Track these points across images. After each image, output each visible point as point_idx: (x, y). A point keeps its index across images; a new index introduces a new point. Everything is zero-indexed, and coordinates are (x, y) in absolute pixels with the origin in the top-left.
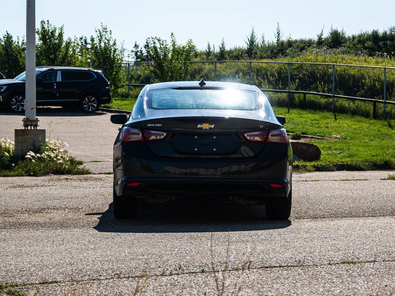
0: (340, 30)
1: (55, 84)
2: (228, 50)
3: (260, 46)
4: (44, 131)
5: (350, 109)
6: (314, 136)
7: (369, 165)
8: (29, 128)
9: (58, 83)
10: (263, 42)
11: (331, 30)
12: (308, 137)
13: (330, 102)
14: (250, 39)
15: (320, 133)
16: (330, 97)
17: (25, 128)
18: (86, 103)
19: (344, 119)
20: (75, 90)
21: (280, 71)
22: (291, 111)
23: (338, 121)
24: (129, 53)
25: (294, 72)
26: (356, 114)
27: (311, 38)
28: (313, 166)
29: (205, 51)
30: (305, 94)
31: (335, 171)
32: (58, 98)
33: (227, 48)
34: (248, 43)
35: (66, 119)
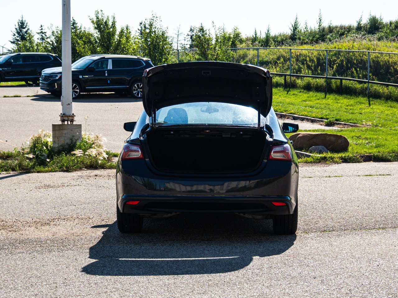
0: (378, 17)
1: (106, 72)
2: (273, 35)
3: (303, 31)
4: (80, 126)
5: (384, 95)
6: (347, 122)
7: (395, 155)
8: (66, 123)
9: (109, 71)
10: (306, 28)
11: (370, 16)
12: (341, 124)
13: (365, 87)
14: (293, 25)
15: (353, 120)
16: (365, 82)
17: (62, 123)
18: (136, 89)
19: (378, 104)
20: (126, 78)
21: (319, 58)
22: (328, 96)
23: (371, 107)
24: (185, 36)
25: (332, 58)
26: (390, 100)
27: (351, 24)
28: (340, 158)
29: (252, 37)
30: (341, 80)
31: (362, 162)
32: (108, 85)
33: (273, 34)
34: (292, 29)
35: (115, 105)
